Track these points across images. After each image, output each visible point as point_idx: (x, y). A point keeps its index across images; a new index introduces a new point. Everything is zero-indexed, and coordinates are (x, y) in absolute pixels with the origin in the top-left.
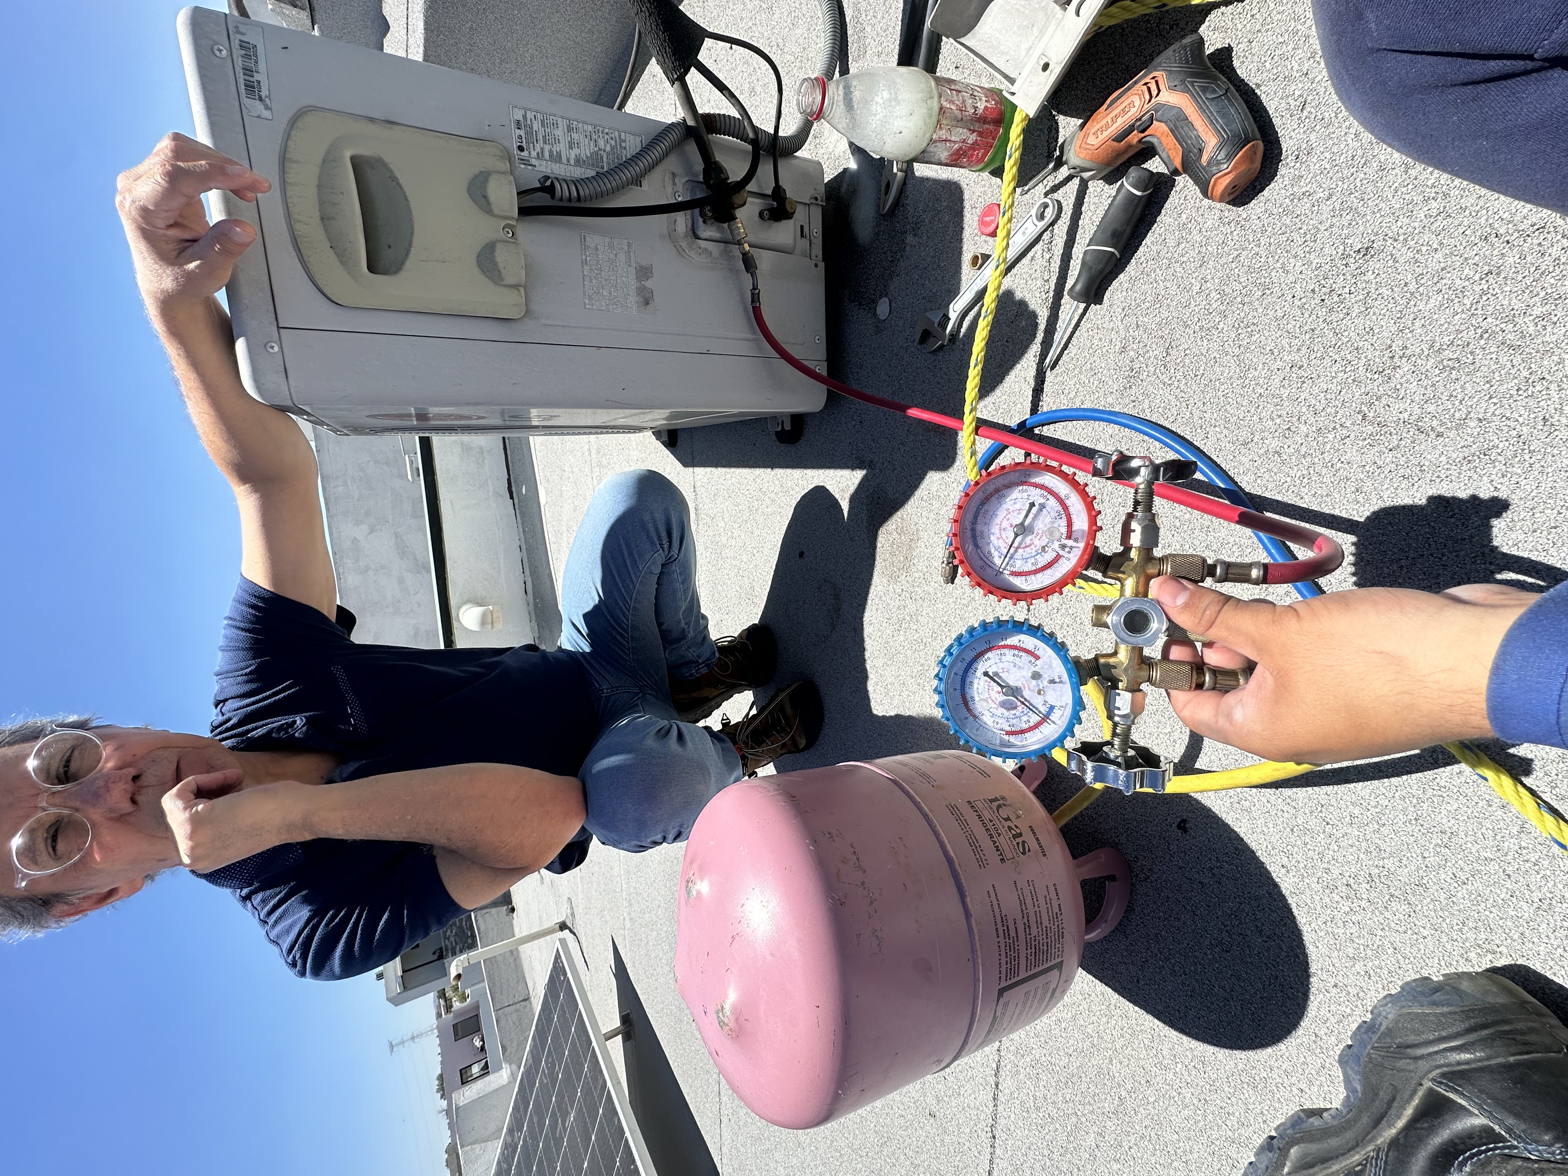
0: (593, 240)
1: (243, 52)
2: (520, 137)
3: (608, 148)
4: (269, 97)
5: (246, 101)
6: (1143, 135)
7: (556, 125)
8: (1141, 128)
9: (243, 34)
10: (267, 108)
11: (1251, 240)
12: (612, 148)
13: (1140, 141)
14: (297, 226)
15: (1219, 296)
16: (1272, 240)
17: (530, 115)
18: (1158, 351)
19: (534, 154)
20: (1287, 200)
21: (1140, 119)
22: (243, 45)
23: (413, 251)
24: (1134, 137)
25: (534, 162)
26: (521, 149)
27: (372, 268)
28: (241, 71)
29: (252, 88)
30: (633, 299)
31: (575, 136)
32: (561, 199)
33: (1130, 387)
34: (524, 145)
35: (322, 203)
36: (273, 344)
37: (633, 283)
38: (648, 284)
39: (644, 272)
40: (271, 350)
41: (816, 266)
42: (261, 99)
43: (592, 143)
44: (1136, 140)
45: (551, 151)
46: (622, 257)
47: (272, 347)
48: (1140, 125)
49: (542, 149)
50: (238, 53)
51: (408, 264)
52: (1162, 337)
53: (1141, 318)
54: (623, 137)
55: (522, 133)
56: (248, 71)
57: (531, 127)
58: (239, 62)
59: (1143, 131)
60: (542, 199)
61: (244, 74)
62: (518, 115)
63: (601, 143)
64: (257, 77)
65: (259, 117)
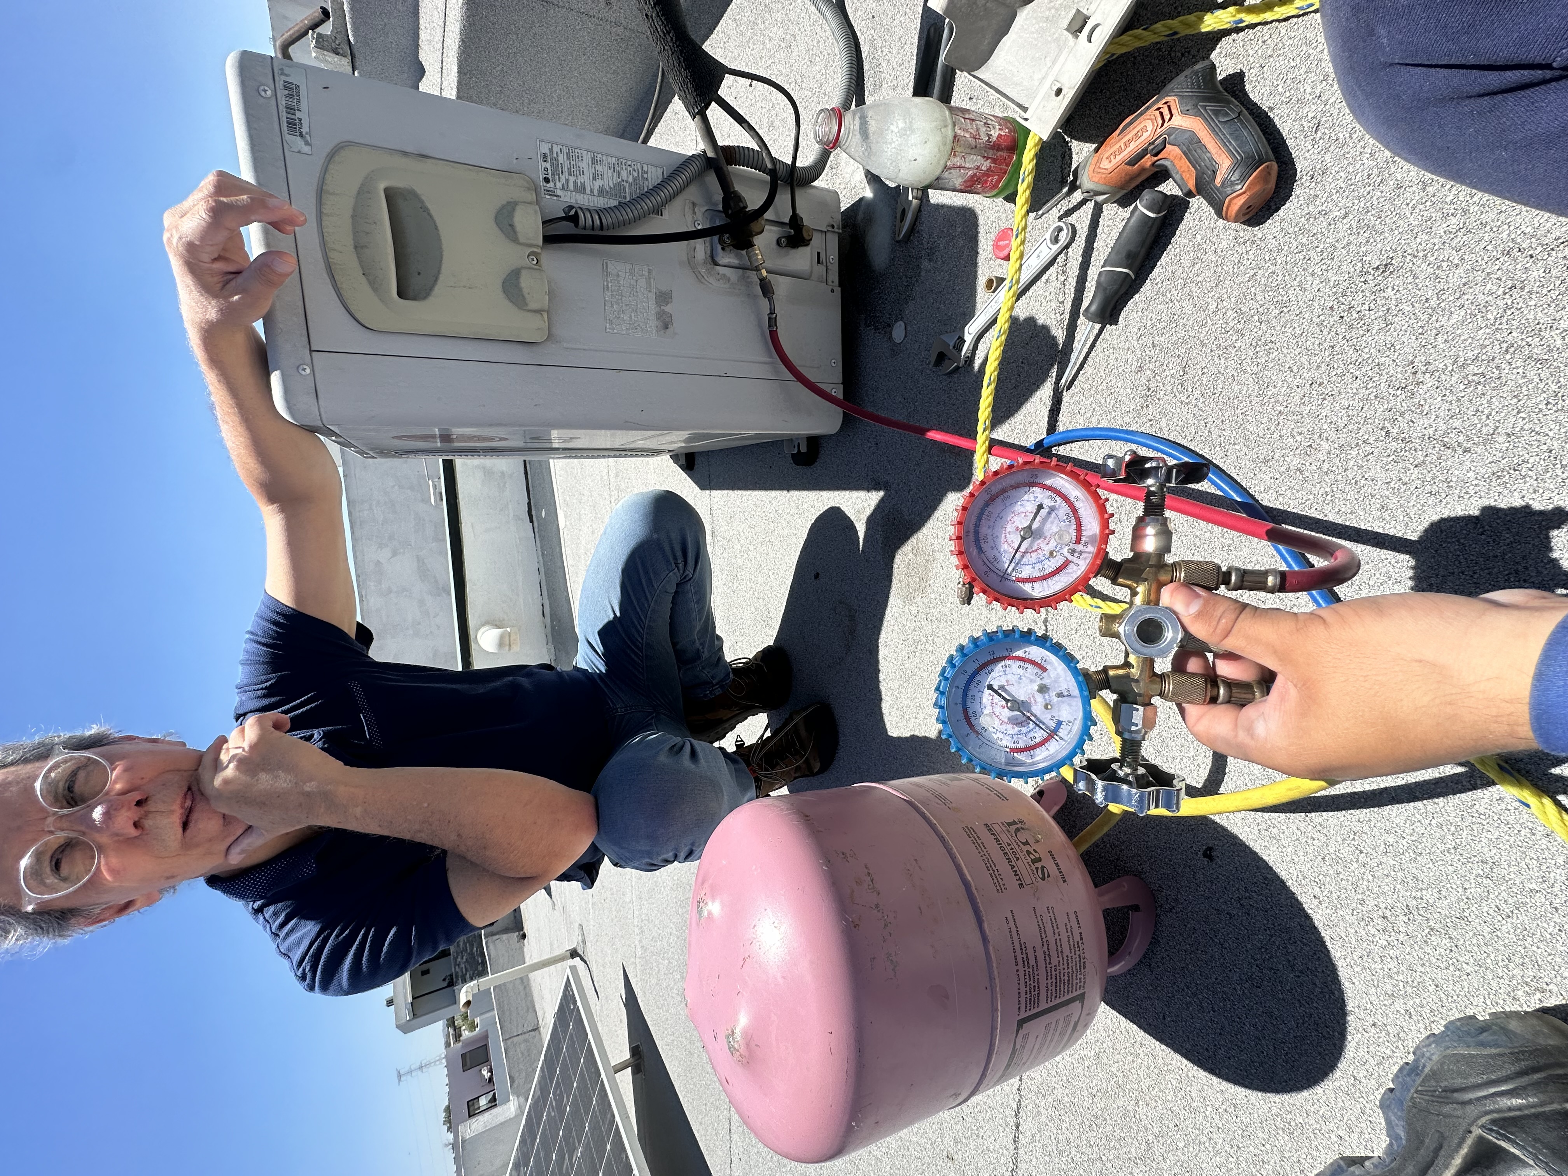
0: (614, 267)
1: (287, 92)
2: (546, 169)
3: (631, 180)
4: (309, 133)
5: (288, 137)
6: (1156, 158)
7: (580, 158)
8: (1154, 152)
9: (287, 75)
10: (307, 143)
11: (1267, 259)
12: (634, 180)
13: (1153, 164)
14: (332, 255)
15: (1235, 315)
16: (1288, 259)
17: (556, 149)
18: (1173, 370)
19: (559, 185)
20: (1303, 219)
21: (1153, 143)
22: (288, 86)
23: (442, 278)
24: (1148, 161)
25: (559, 193)
26: (547, 180)
27: (402, 293)
28: (285, 110)
29: (293, 125)
30: (653, 323)
31: (599, 168)
32: (585, 228)
33: (1147, 406)
34: (550, 176)
35: (356, 233)
36: (305, 367)
37: (653, 308)
38: (668, 309)
39: (664, 298)
40: (303, 373)
41: (832, 291)
42: (301, 135)
43: (615, 175)
44: (1149, 163)
45: (575, 183)
46: (642, 283)
47: (304, 370)
48: (1153, 149)
49: (567, 181)
50: (282, 93)
51: (437, 290)
52: (1179, 356)
53: (1157, 338)
54: (645, 168)
55: (548, 165)
56: (290, 109)
57: (557, 160)
58: (283, 102)
59: (1156, 155)
60: (567, 228)
61: (287, 112)
62: (545, 149)
63: (624, 174)
64: (298, 115)
65: (299, 152)
